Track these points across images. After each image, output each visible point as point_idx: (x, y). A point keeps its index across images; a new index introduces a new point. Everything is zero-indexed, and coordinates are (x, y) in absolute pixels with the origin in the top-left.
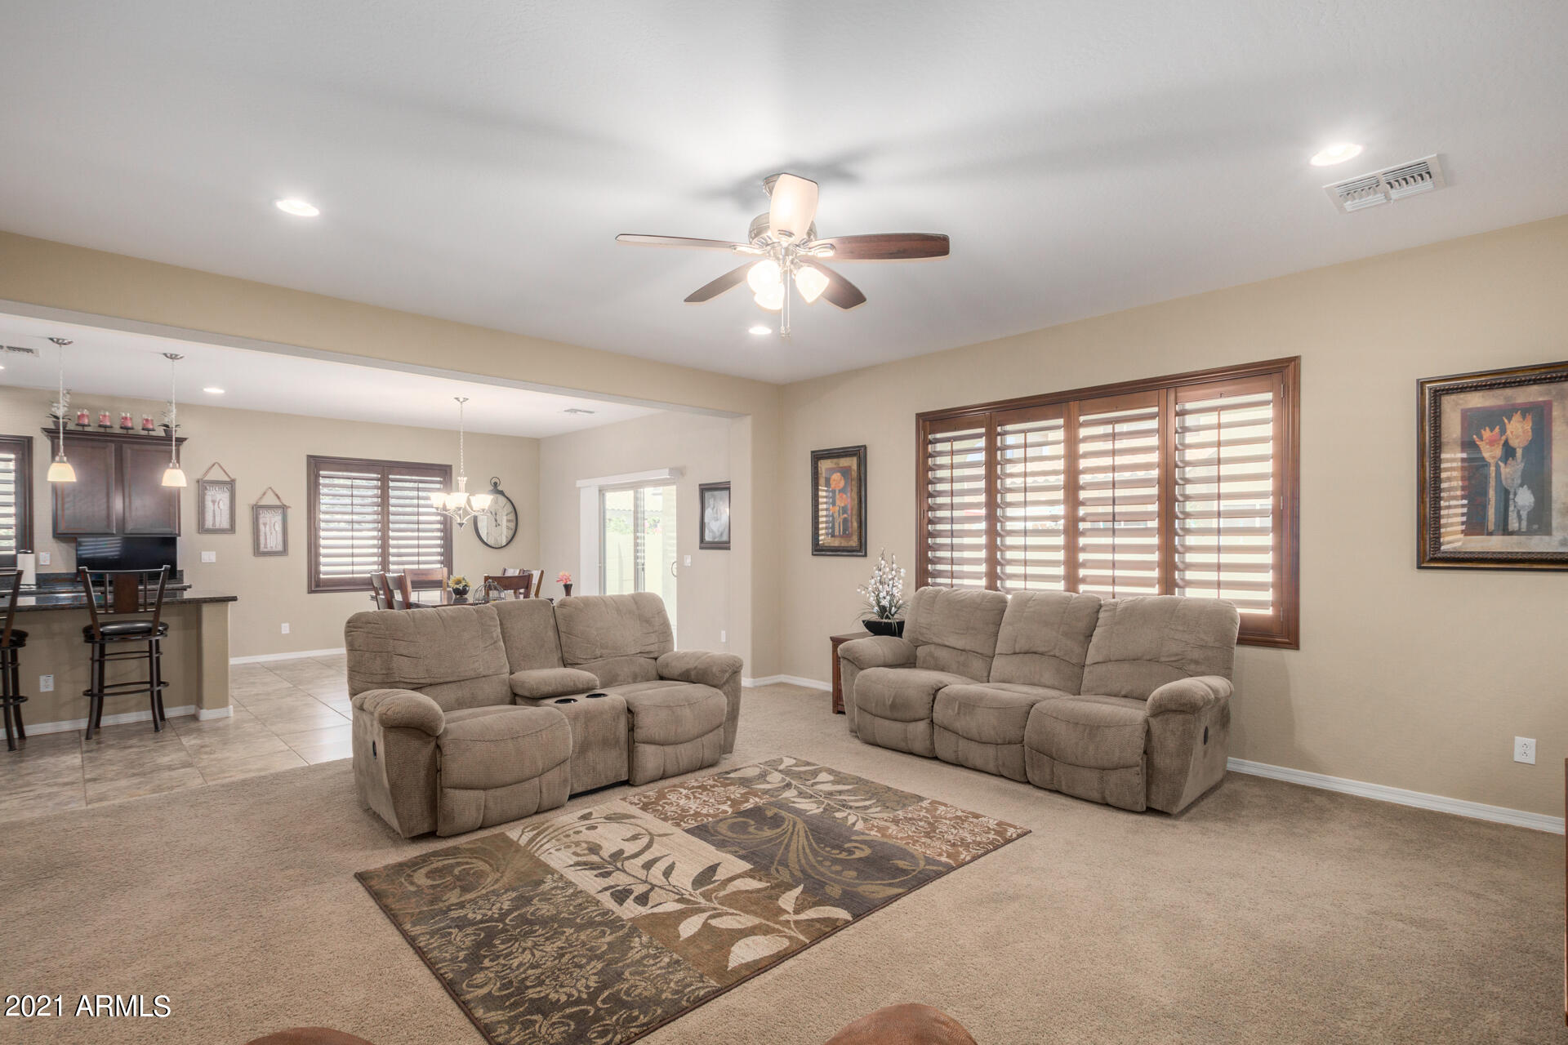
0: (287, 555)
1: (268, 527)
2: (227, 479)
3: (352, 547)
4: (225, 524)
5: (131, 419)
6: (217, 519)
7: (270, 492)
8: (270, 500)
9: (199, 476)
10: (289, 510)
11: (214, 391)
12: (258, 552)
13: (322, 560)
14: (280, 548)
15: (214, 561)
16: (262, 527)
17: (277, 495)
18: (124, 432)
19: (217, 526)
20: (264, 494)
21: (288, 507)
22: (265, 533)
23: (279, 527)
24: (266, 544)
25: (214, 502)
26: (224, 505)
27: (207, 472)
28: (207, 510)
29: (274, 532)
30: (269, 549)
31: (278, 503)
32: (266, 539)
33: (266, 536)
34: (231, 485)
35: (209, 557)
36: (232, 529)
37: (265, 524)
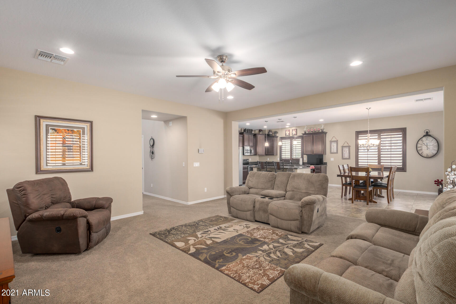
0: (350, 159)
1: (345, 152)
2: (336, 140)
3: (368, 157)
4: (336, 151)
5: (316, 129)
6: (334, 150)
7: (346, 142)
8: (346, 145)
9: (330, 140)
10: (351, 147)
11: (321, 120)
12: (343, 158)
13: (359, 161)
14: (348, 157)
15: (333, 160)
16: (344, 152)
17: (347, 143)
18: (318, 132)
19: (334, 152)
20: (345, 143)
21: (350, 146)
22: (345, 153)
23: (348, 152)
24: (345, 156)
25: (333, 146)
26: (335, 147)
27: (332, 139)
28: (332, 148)
29: (347, 153)
30: (345, 158)
31: (348, 145)
32: (345, 155)
33: (345, 154)
34: (337, 142)
35: (332, 159)
36: (337, 153)
37: (344, 151)
